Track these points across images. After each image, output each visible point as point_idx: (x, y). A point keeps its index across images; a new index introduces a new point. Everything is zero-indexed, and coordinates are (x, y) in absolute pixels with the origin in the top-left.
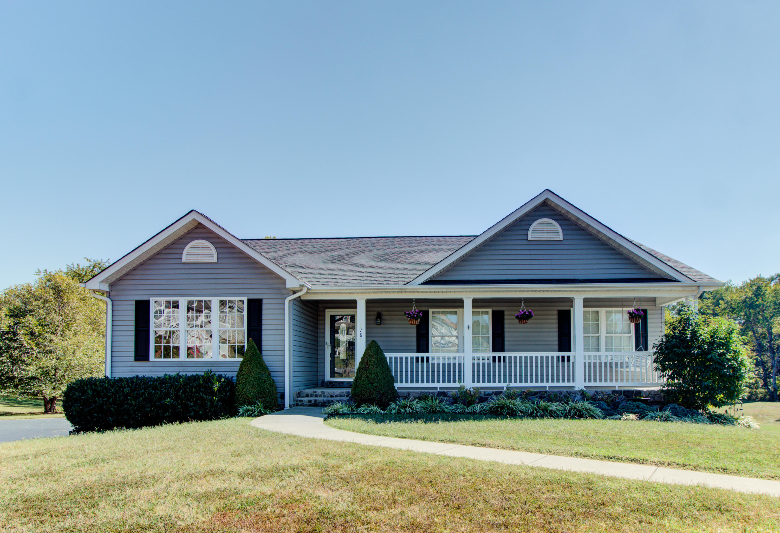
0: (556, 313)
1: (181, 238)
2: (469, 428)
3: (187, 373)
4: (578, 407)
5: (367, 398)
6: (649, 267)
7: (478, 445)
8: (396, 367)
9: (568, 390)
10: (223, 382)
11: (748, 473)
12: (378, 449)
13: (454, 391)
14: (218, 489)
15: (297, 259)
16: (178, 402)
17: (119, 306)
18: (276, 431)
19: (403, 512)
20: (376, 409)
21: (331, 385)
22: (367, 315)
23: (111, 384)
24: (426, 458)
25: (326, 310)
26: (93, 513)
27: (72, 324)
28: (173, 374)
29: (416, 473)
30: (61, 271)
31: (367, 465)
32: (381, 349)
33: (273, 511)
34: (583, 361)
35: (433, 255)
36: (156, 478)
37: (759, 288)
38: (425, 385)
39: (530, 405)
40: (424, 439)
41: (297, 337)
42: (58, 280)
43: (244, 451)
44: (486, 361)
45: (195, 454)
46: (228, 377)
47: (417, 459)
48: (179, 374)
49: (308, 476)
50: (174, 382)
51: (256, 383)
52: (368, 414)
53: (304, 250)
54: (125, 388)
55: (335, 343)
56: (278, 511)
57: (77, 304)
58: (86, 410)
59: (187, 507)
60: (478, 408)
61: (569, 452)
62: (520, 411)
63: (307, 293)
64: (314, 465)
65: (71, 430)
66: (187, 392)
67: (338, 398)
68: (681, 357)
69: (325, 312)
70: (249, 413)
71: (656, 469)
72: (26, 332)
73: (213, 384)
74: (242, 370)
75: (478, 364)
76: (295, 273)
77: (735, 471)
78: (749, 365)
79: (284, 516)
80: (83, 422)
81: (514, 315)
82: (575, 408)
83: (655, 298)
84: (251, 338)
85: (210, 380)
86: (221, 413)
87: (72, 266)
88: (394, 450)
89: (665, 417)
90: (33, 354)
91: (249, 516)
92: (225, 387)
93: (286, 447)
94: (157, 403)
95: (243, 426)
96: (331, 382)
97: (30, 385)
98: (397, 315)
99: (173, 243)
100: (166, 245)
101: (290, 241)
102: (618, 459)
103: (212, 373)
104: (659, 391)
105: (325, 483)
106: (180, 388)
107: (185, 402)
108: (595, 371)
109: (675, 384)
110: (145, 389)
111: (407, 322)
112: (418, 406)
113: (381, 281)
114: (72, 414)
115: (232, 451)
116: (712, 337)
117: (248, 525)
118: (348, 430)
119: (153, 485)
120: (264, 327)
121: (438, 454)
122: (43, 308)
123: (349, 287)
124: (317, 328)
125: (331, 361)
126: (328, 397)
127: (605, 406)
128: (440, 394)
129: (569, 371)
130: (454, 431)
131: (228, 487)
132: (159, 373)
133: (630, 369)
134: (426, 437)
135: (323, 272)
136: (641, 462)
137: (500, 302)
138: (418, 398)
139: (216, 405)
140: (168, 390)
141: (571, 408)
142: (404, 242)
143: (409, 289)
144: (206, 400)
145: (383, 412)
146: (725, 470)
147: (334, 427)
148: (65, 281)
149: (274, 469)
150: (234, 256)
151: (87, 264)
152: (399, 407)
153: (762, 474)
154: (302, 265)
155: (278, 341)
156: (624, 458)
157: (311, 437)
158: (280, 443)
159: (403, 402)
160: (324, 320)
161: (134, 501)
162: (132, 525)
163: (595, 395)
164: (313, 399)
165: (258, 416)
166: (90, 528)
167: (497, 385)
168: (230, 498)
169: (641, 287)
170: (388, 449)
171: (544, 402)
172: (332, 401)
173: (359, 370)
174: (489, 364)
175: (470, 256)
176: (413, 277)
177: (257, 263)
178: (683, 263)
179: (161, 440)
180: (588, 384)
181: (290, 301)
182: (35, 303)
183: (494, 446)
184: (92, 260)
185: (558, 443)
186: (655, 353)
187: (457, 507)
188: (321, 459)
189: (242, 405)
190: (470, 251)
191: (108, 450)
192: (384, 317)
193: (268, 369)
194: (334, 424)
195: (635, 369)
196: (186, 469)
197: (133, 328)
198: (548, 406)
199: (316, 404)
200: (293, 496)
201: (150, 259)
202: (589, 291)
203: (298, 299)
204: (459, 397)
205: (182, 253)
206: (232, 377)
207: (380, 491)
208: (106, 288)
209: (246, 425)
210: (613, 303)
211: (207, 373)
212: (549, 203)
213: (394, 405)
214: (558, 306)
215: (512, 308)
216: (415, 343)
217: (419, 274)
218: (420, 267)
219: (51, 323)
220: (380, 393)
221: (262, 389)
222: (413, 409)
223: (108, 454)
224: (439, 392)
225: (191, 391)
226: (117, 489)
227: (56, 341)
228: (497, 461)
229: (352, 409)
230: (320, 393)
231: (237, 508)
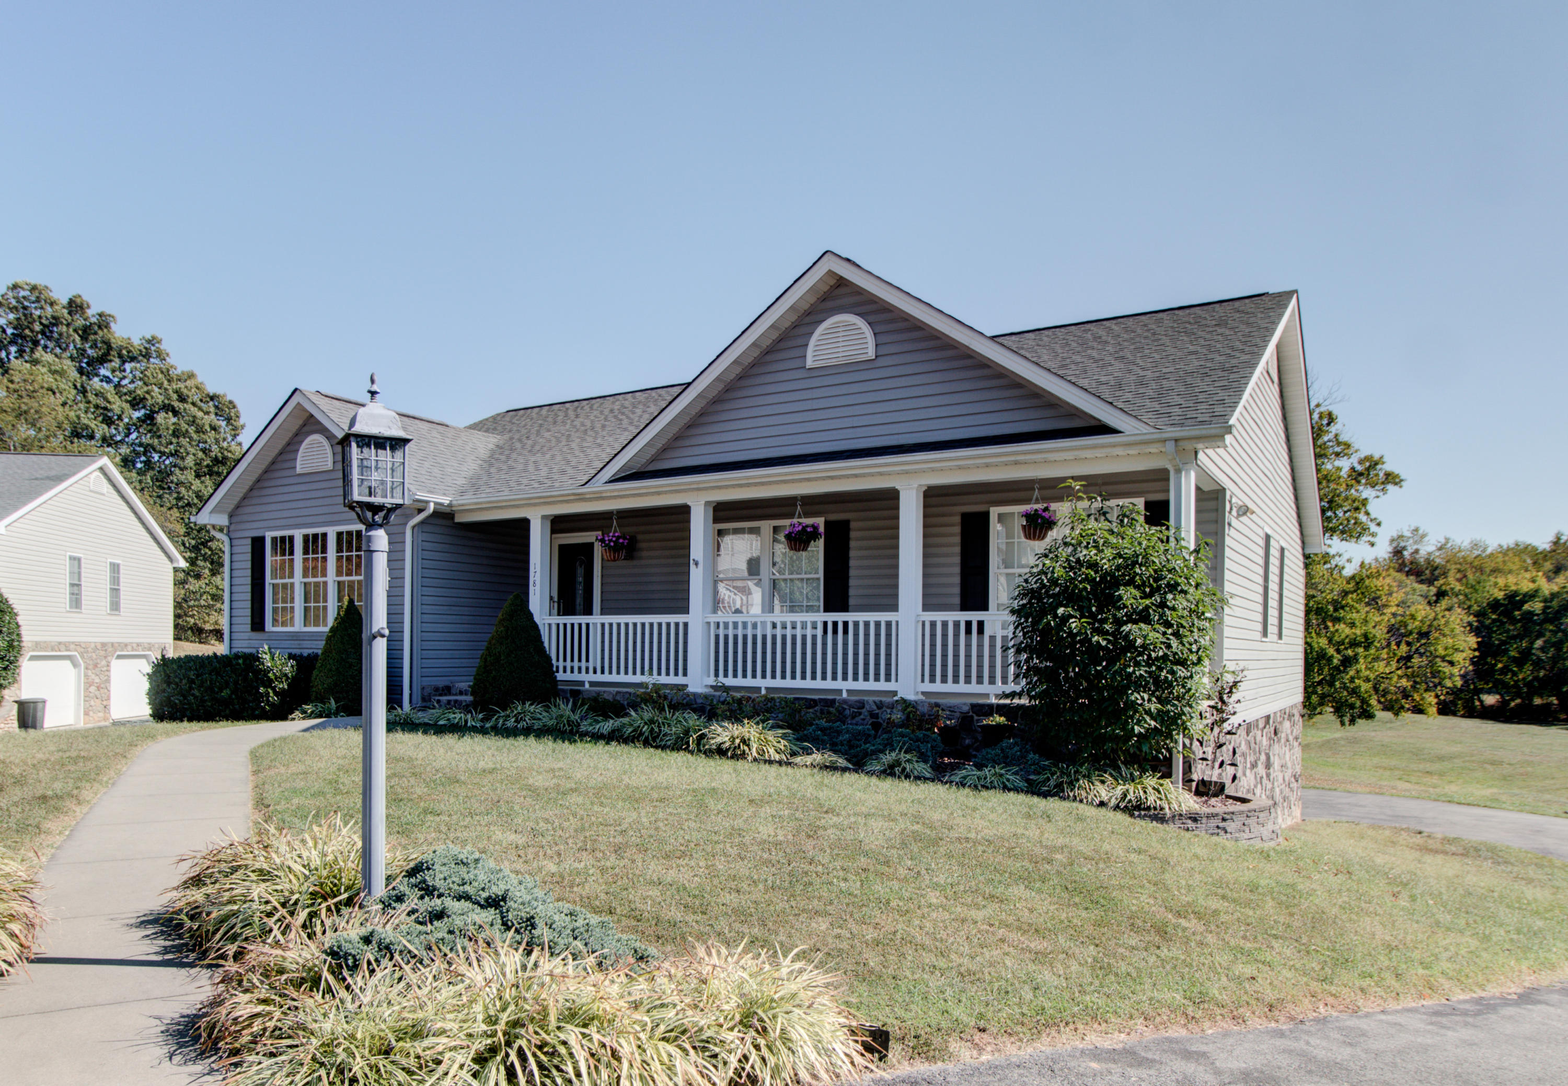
0: (958, 519)
1: (297, 434)
16: (236, 694)
17: (236, 548)
44: (809, 632)
94: (217, 696)
98: (659, 541)
99: (289, 444)
100: (280, 447)
107: (243, 695)
137: (843, 502)
140: (229, 676)
143: (588, 493)
167: (749, 682)
174: (814, 637)
180: (926, 687)
181: (413, 527)
192: (639, 545)
197: (250, 581)
201: (266, 471)
205: (296, 459)
208: (223, 520)
214: (964, 504)
215: (863, 514)
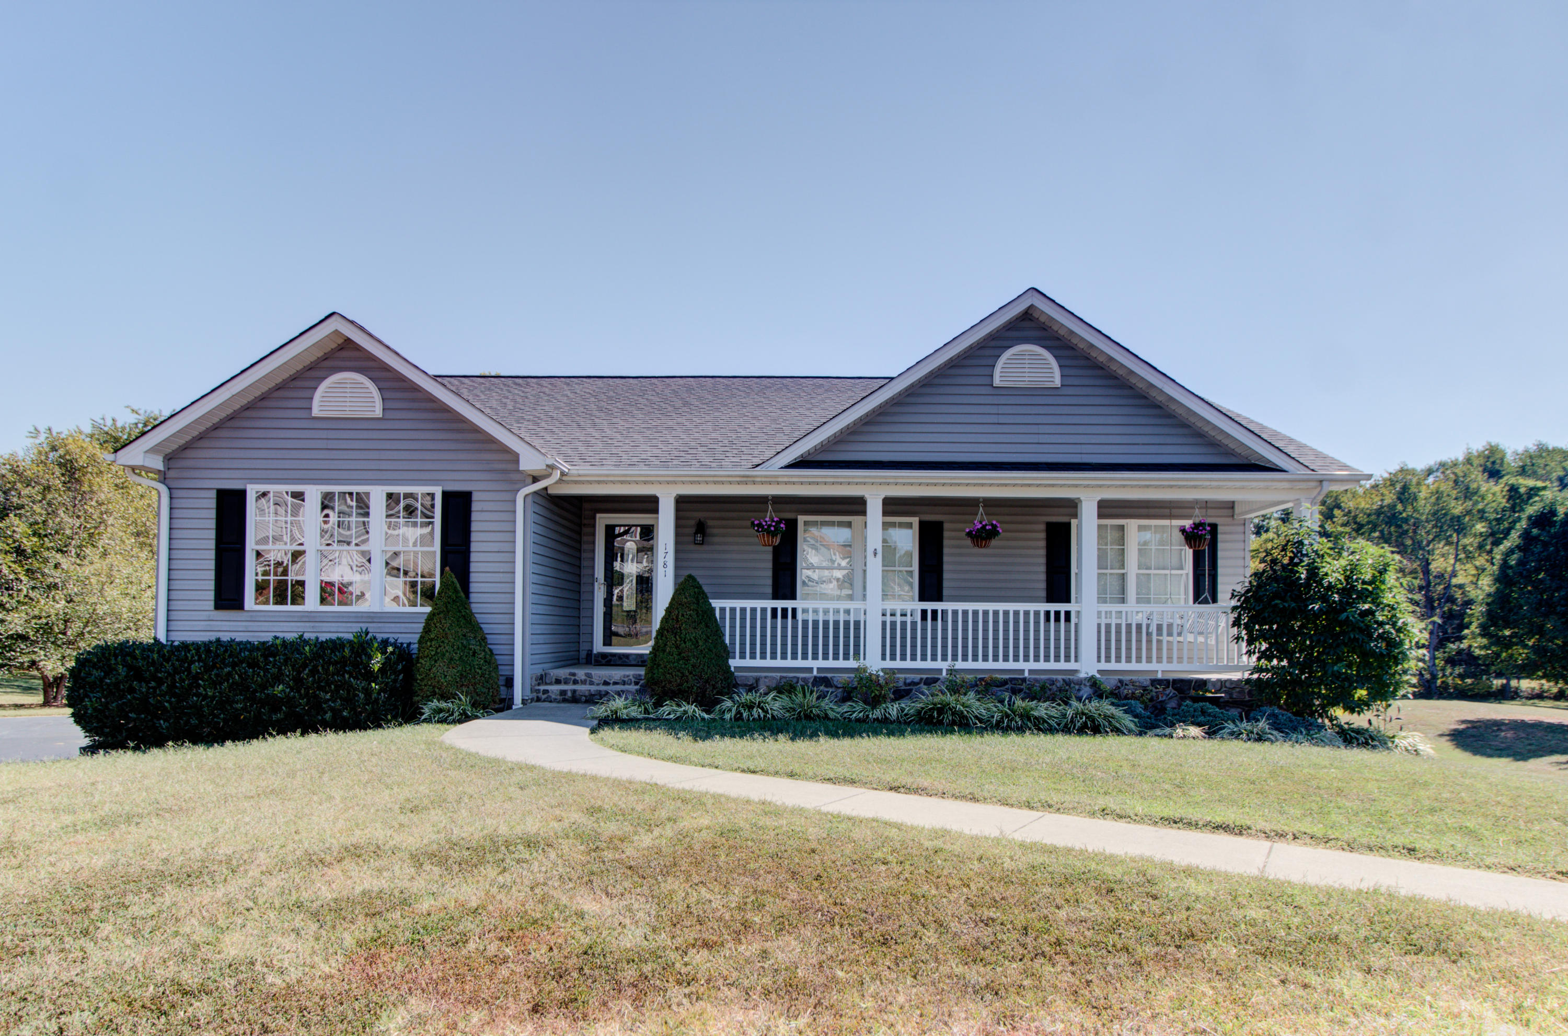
0: (1043, 527)
1: (311, 368)
2: (880, 752)
3: (319, 635)
4: (1090, 711)
5: (676, 689)
6: (1225, 442)
7: (902, 790)
8: (733, 627)
9: (1066, 677)
10: (392, 653)
11: (1459, 857)
12: (704, 800)
13: (845, 676)
14: (364, 893)
15: (542, 416)
16: (299, 692)
17: (184, 501)
18: (494, 755)
19: (765, 952)
20: (694, 711)
21: (604, 662)
22: (678, 526)
23: (164, 655)
24: (803, 819)
25: (598, 515)
26: (82, 949)
27: (99, 534)
28: (291, 636)
29: (786, 855)
30: (81, 433)
31: (683, 835)
32: (703, 593)
33: (482, 948)
34: (1096, 622)
35: (807, 413)
36: (234, 862)
37: (1405, 488)
38: (789, 663)
39: (996, 707)
40: (792, 775)
41: (540, 567)
42: (71, 447)
43: (426, 802)
44: (909, 619)
45: (326, 805)
46: (402, 644)
47: (785, 822)
48: (302, 636)
49: (560, 861)
50: (293, 653)
51: (456, 657)
52: (678, 719)
53: (556, 399)
54: (193, 662)
55: (613, 579)
56: (492, 949)
57: (110, 495)
58: (114, 705)
59: (293, 936)
60: (893, 710)
61: (1088, 808)
62: (976, 717)
63: (560, 481)
64: (571, 835)
65: (84, 745)
66: (318, 672)
67: (619, 688)
68: (1287, 615)
69: (594, 518)
70: (441, 715)
71: (1271, 848)
72: (8, 548)
73: (370, 658)
74: (430, 631)
75: (893, 624)
76: (537, 442)
77: (1433, 855)
78: (1418, 634)
79: (505, 960)
80: (107, 730)
81: (964, 530)
82: (1083, 713)
83: (1233, 502)
84: (447, 568)
85: (364, 649)
86: (386, 716)
87: (102, 422)
88: (735, 800)
89: (1257, 734)
90: (20, 590)
91: (427, 962)
92: (394, 663)
93: (513, 791)
94: (258, 694)
95: (427, 743)
96: (604, 656)
97: (14, 651)
98: (734, 527)
99: (294, 378)
100: (279, 380)
101: (529, 380)
102: (1190, 824)
103: (369, 637)
104: (1240, 681)
105: (594, 878)
106: (305, 666)
107: (314, 693)
108: (1118, 641)
109: (1273, 667)
110: (234, 665)
111: (756, 540)
112: (776, 705)
113: (706, 460)
114: (86, 713)
115: (402, 798)
116: (1347, 578)
117: (424, 985)
118: (639, 754)
119: (225, 880)
120: (474, 547)
121: (824, 809)
122: (40, 501)
123: (643, 470)
124: (580, 551)
125: (605, 613)
126: (598, 684)
127: (1140, 709)
128: (818, 681)
129: (1068, 640)
130: (851, 758)
131: (386, 886)
132: (261, 633)
133: (1185, 638)
134: (798, 771)
135: (594, 441)
136: (1238, 832)
137: (935, 505)
138: (775, 689)
139: (377, 700)
140: (280, 669)
141: (1076, 714)
142: (749, 387)
143: (761, 476)
144: (355, 689)
145: (706, 716)
146: (1411, 851)
147: (612, 747)
148: (86, 450)
149: (488, 844)
150: (416, 405)
151: (131, 419)
152: (738, 707)
153: (1488, 861)
154: (550, 427)
155: (501, 575)
156: (1201, 823)
157: (566, 770)
158: (501, 783)
159: (746, 697)
160: (594, 534)
161: (177, 920)
162: (163, 984)
163: (1119, 688)
164: (569, 687)
165: (460, 722)
166: (67, 990)
167: (929, 664)
168: (389, 916)
169: (1210, 480)
170: (723, 800)
171: (1023, 699)
172: (607, 693)
173: (660, 632)
174: (914, 624)
175: (880, 414)
176: (769, 453)
177: (461, 419)
178: (1288, 435)
179: (257, 772)
180: (1104, 666)
181: (526, 496)
182: (25, 492)
183: (935, 792)
184: (142, 412)
185: (1063, 787)
186: (1234, 608)
187: (882, 940)
188: (587, 822)
189: (428, 699)
190: (880, 406)
191: (145, 794)
192: (708, 531)
193: (481, 628)
194: (612, 742)
195: (1196, 639)
196: (300, 841)
197: (212, 544)
198: (1032, 709)
199: (575, 699)
200: (526, 912)
201: (248, 407)
202: (1109, 486)
203: (544, 493)
204: (856, 688)
205: (312, 398)
206: (409, 644)
207: (712, 898)
208: (157, 463)
209: (435, 743)
210: (1152, 511)
211: (359, 635)
212: (1036, 315)
213: (729, 703)
214: (1050, 515)
216: (769, 582)
217: (779, 448)
218: (782, 435)
219: (57, 532)
220: (701, 677)
221: (468, 668)
222: (767, 712)
223: (143, 805)
224: (815, 677)
225: (326, 671)
226: (145, 890)
227: (65, 566)
228: (948, 827)
229: (645, 709)
230: (583, 677)
231: (402, 940)
